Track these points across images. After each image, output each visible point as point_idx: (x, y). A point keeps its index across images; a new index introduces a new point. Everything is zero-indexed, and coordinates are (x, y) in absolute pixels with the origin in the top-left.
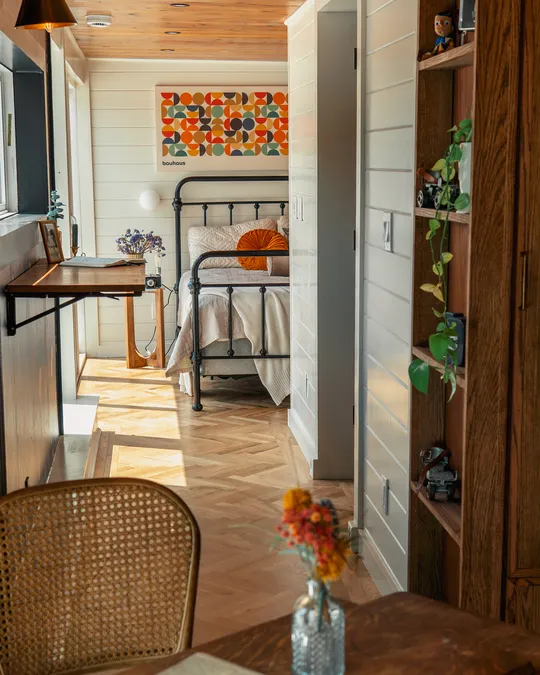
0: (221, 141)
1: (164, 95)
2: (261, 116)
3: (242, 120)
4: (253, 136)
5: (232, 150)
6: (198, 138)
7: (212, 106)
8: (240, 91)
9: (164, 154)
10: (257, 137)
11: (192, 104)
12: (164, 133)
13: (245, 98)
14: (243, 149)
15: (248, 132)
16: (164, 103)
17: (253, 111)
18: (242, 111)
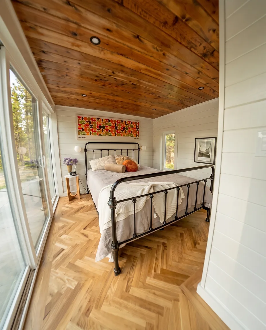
0: (96, 131)
1: (79, 117)
2: (107, 125)
3: (102, 126)
4: (105, 131)
5: (99, 134)
6: (89, 130)
7: (93, 122)
8: (101, 118)
9: (79, 134)
10: (106, 131)
11: (87, 120)
12: (79, 128)
13: (102, 120)
14: (102, 134)
15: (103, 129)
16: (78, 120)
17: (105, 124)
18: (102, 124)
